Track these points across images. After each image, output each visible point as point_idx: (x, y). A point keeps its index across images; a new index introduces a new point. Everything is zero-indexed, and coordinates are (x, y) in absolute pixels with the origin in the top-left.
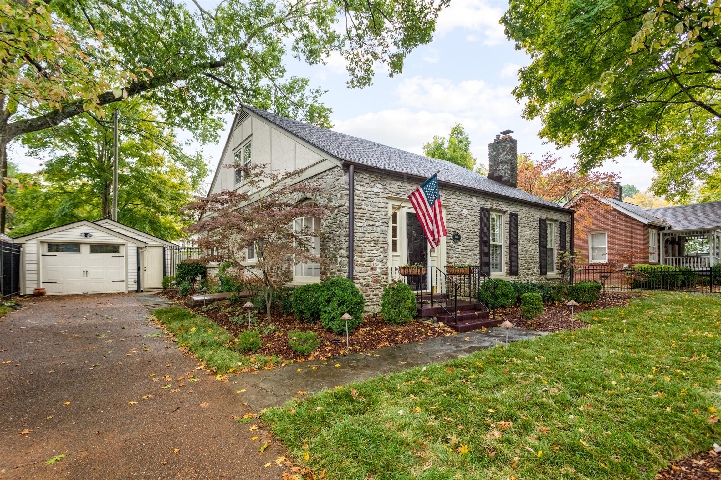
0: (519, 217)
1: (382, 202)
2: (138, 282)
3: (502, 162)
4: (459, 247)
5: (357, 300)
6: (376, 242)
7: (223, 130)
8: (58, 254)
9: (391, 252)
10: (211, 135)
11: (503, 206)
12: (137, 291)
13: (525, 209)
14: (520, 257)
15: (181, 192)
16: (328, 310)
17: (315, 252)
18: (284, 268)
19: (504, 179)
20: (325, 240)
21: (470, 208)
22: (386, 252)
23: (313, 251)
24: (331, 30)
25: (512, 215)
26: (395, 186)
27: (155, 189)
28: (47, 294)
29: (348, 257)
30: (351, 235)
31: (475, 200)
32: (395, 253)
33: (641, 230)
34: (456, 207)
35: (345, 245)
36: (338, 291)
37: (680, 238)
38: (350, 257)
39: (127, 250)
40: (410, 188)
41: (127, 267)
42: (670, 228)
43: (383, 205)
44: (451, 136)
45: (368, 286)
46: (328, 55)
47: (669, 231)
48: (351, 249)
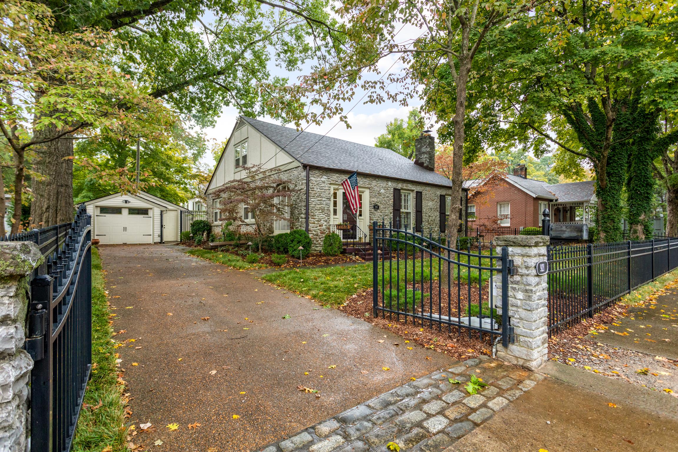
0: (423, 194)
1: (327, 186)
2: (161, 236)
3: (424, 153)
4: (378, 213)
5: (308, 240)
6: (323, 210)
7: (218, 117)
8: (106, 215)
9: (332, 216)
10: (209, 121)
11: (410, 187)
12: (160, 243)
13: (428, 188)
14: (424, 220)
15: (184, 165)
16: (292, 245)
17: (287, 216)
18: (268, 225)
19: (425, 165)
20: (293, 208)
21: (386, 189)
22: (329, 215)
23: (286, 215)
24: (306, 42)
25: (417, 192)
26: (335, 177)
27: (165, 164)
28: (100, 244)
29: (305, 218)
30: (307, 206)
31: (390, 183)
32: (335, 217)
33: (532, 201)
34: (376, 188)
35: (304, 212)
36: (297, 236)
37: (571, 207)
38: (307, 218)
39: (153, 212)
40: (344, 177)
41: (153, 225)
42: (556, 200)
43: (327, 188)
44: (409, 118)
45: (317, 235)
46: (303, 62)
47: (556, 203)
48: (307, 214)
